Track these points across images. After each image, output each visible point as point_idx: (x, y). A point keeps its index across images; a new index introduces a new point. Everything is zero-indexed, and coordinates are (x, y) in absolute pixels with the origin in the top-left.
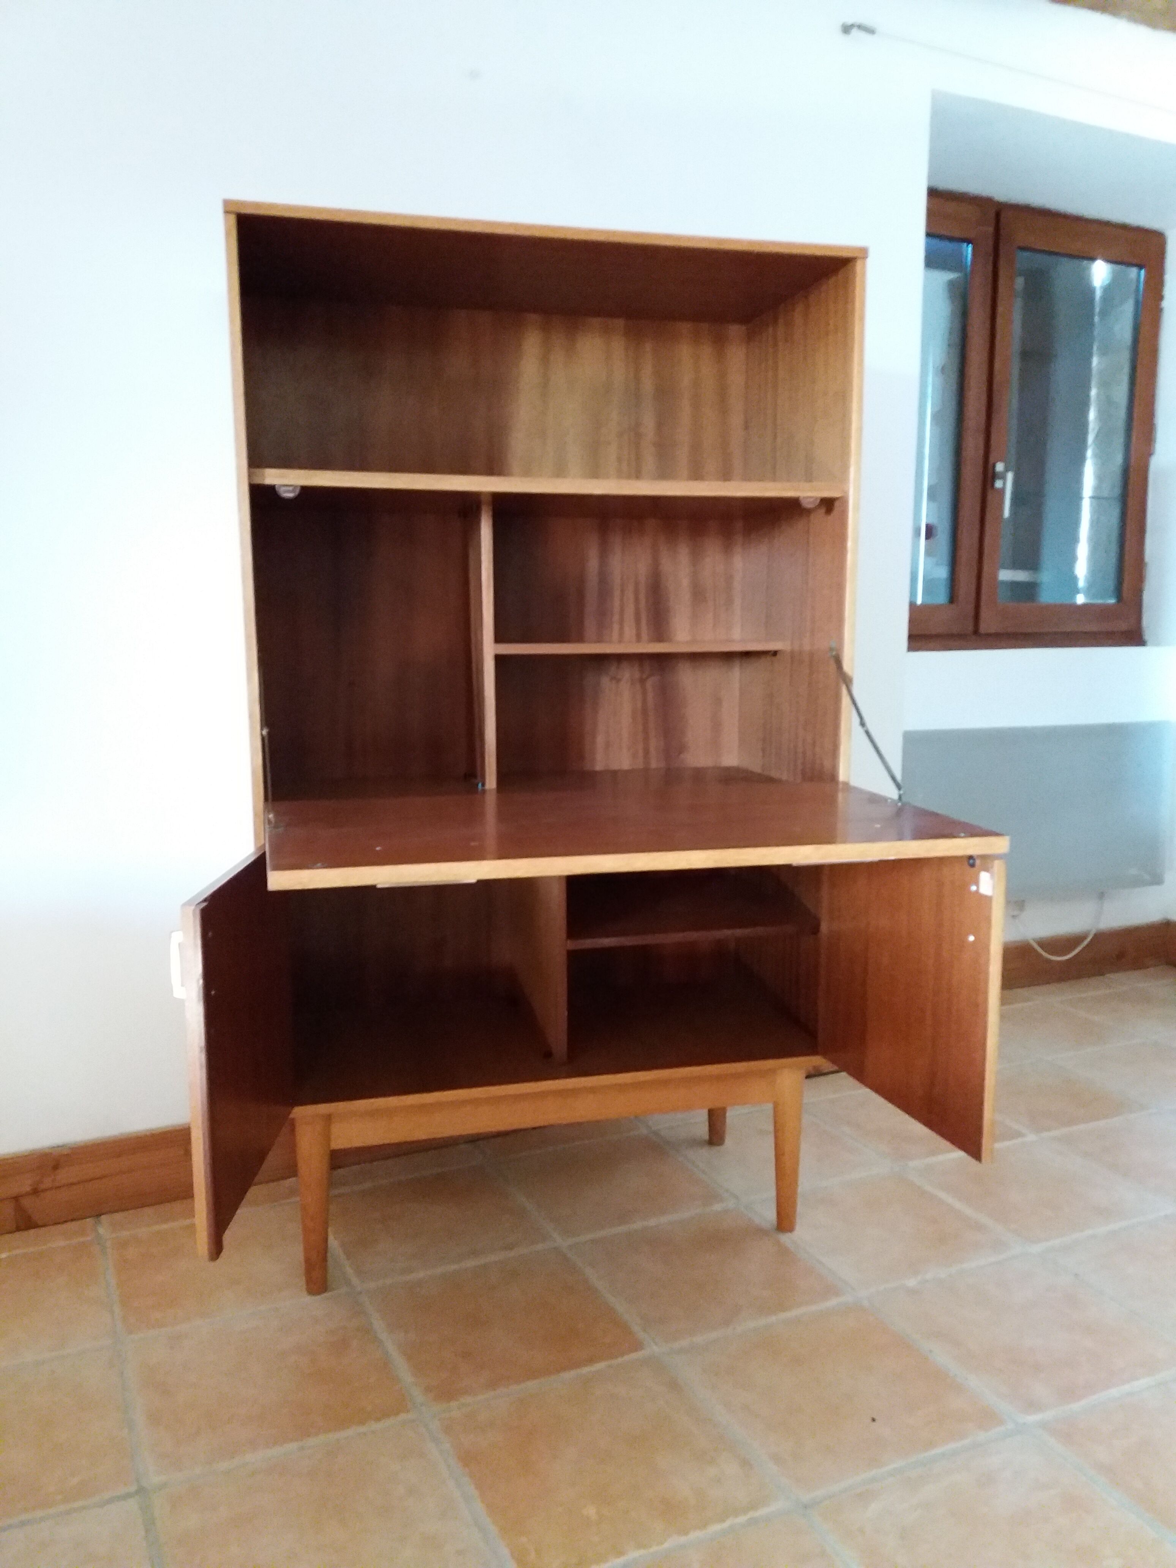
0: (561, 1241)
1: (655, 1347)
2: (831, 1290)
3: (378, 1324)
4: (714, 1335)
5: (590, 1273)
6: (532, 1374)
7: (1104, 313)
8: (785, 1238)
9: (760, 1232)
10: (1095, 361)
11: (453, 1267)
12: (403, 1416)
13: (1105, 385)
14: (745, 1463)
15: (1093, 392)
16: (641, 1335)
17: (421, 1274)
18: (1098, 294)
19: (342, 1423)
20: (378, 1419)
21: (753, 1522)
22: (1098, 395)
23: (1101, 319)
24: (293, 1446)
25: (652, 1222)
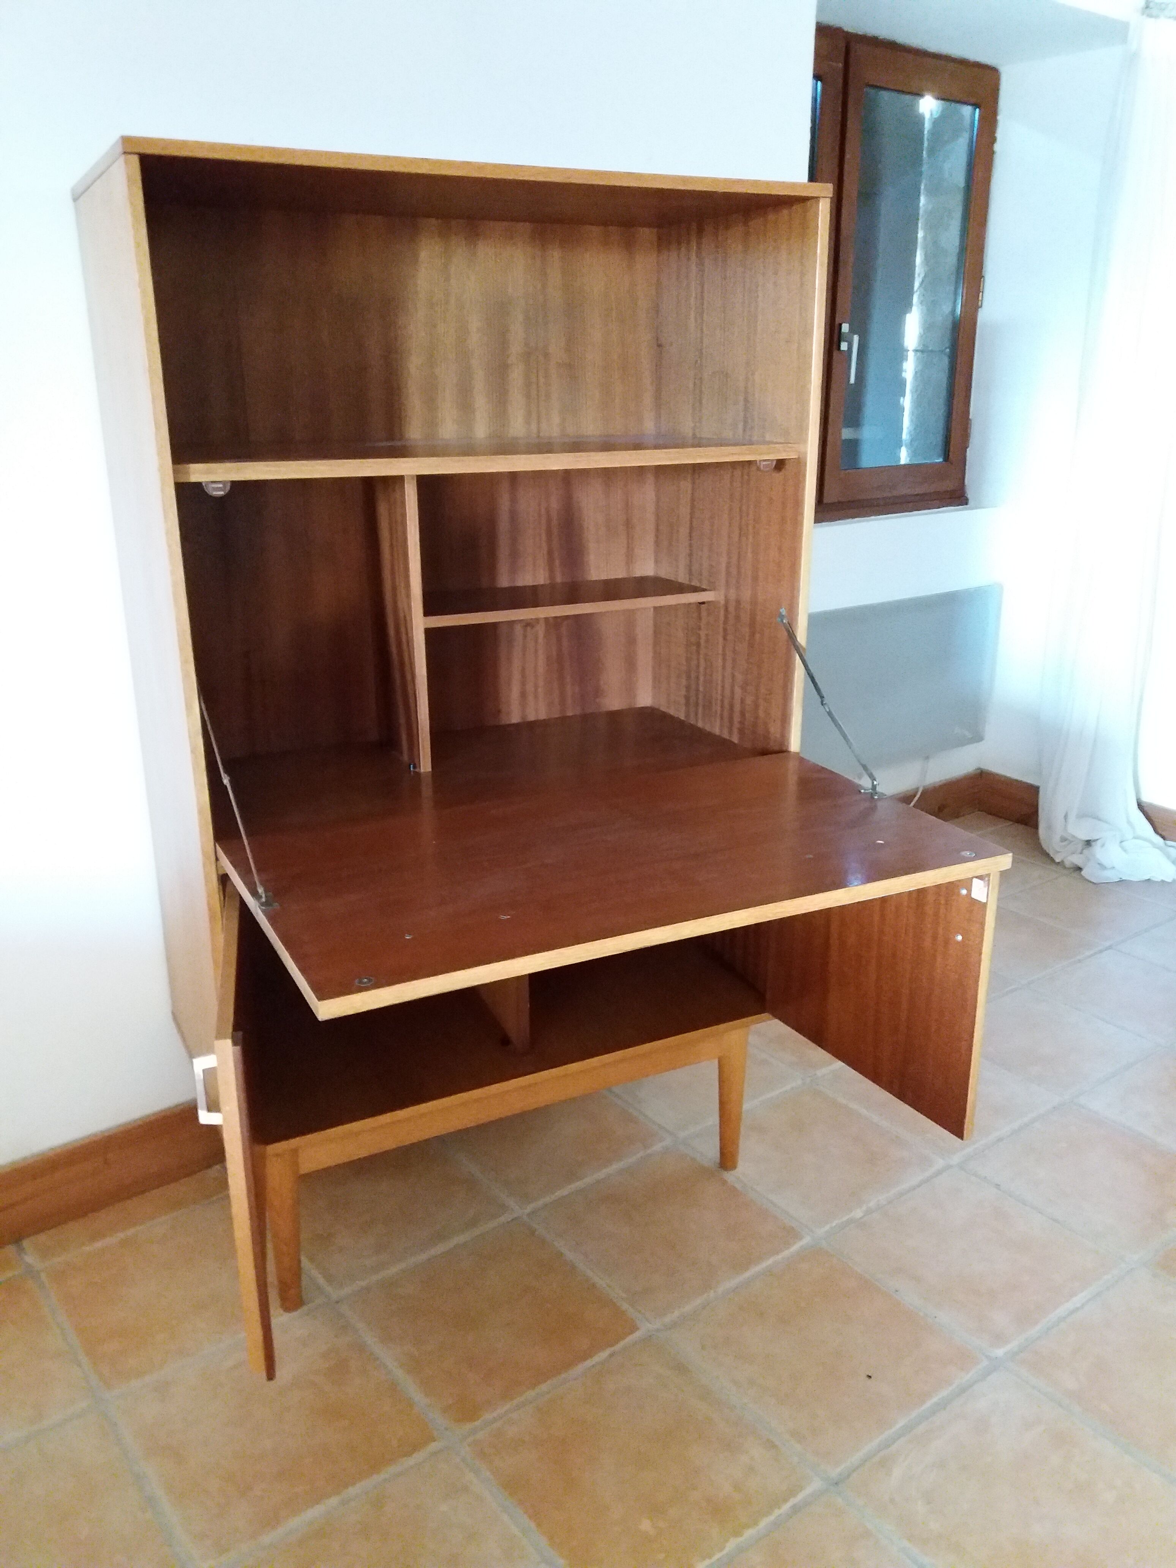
0: (518, 1210)
1: (649, 1325)
2: (791, 1234)
3: (370, 1339)
4: (698, 1301)
5: (561, 1245)
6: (541, 1376)
7: (932, 151)
8: (730, 1176)
9: (704, 1173)
10: (923, 200)
11: (423, 1257)
12: (433, 1446)
13: (932, 228)
14: (771, 1445)
15: (920, 234)
16: (631, 1312)
17: (393, 1270)
18: (927, 126)
19: (375, 1465)
20: (408, 1454)
21: (796, 1510)
22: (925, 238)
23: (929, 156)
24: (334, 1501)
25: (601, 1174)
